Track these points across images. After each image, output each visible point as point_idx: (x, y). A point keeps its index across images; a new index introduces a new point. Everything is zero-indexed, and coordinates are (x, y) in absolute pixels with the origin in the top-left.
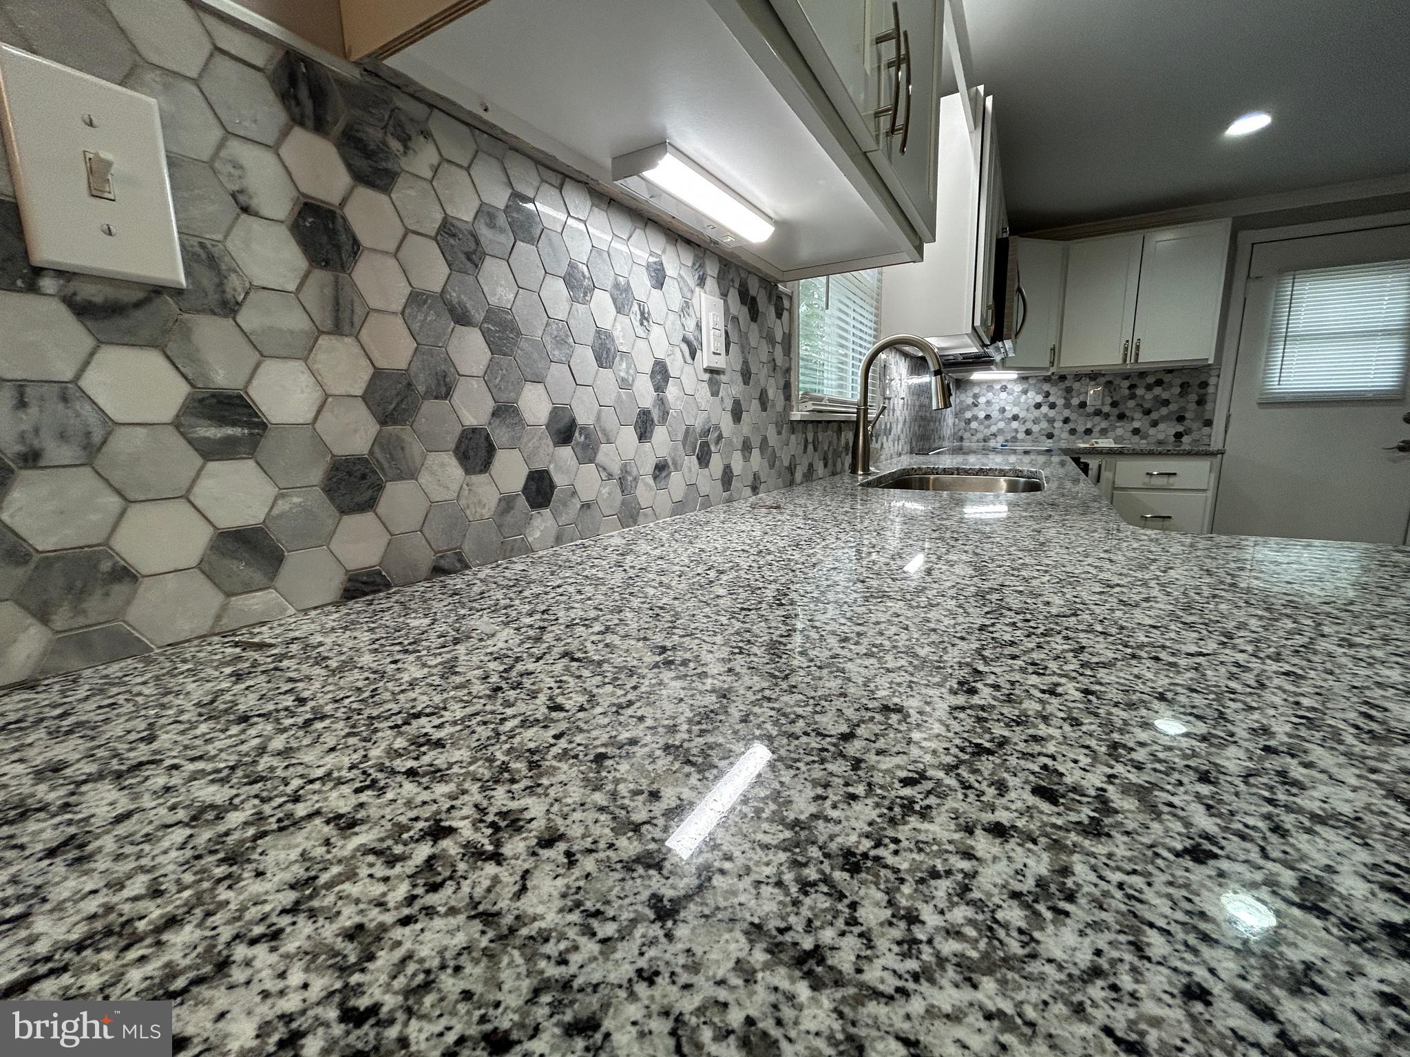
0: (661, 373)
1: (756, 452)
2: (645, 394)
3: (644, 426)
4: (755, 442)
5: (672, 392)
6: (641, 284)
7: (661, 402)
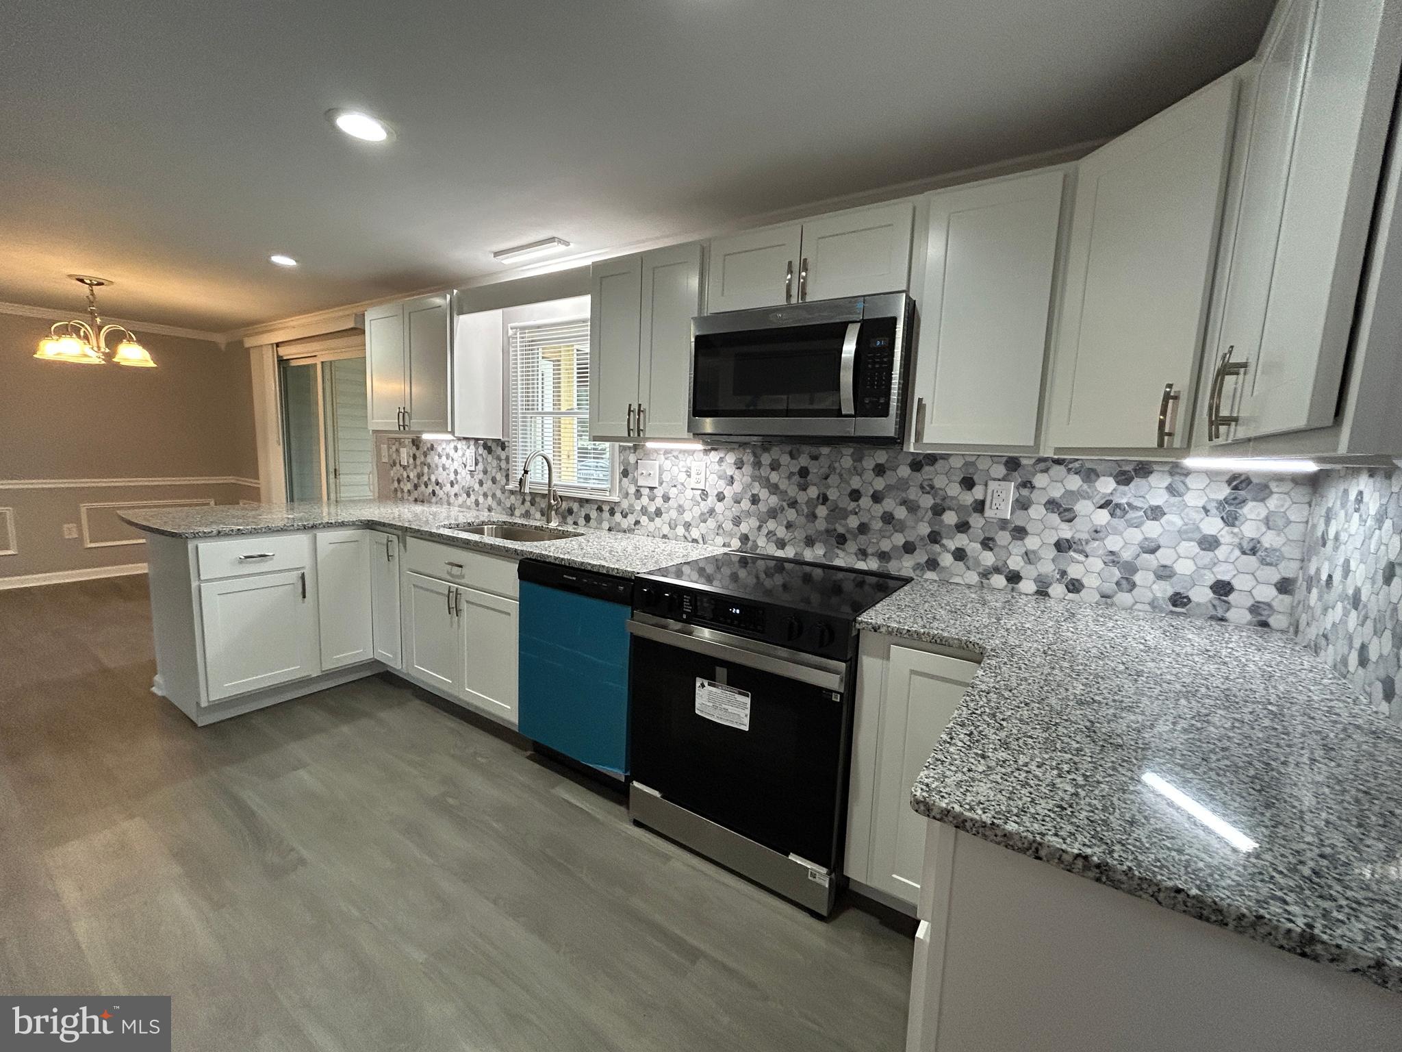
0: (456, 472)
1: (490, 498)
2: (452, 477)
3: (452, 484)
4: (490, 494)
5: (459, 477)
6: (452, 453)
7: (456, 479)
